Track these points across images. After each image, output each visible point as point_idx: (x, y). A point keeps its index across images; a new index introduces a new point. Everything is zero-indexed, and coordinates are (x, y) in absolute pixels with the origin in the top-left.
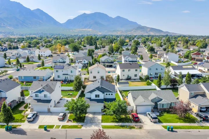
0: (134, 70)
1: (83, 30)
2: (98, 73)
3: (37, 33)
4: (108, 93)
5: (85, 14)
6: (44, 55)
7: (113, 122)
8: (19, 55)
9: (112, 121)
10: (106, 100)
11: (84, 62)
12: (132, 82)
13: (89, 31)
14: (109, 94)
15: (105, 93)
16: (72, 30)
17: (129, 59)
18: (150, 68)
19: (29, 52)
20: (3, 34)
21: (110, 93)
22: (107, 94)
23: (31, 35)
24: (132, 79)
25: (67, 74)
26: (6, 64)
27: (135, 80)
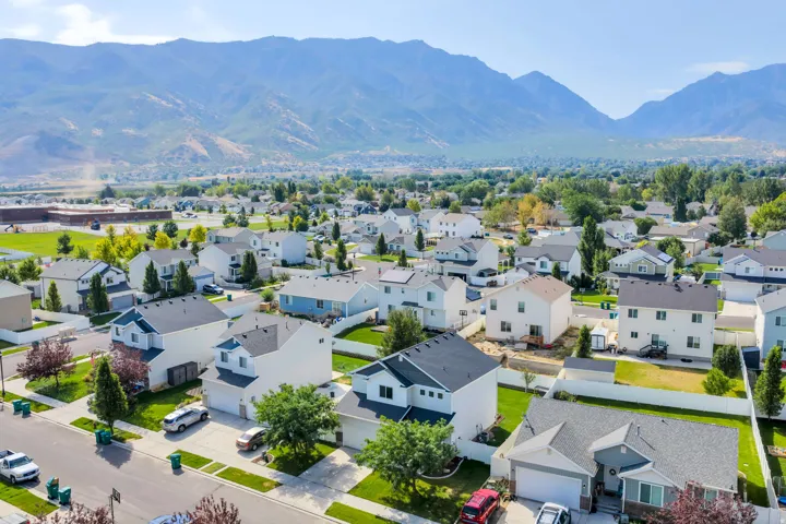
0: (688, 314)
1: (700, 143)
2: (521, 310)
3: (519, 160)
4: (428, 389)
5: (718, 75)
6: (454, 233)
7: (386, 501)
8: (371, 231)
9: (384, 499)
10: (415, 414)
11: (542, 265)
12: (662, 367)
13: (729, 146)
14: (431, 394)
15: (418, 387)
16: (655, 145)
17: (747, 269)
18: (780, 315)
19: (413, 220)
20: (415, 164)
21: (436, 391)
22: (423, 392)
23: (496, 164)
24: (675, 357)
25: (415, 305)
26: (309, 256)
27: (690, 361)
